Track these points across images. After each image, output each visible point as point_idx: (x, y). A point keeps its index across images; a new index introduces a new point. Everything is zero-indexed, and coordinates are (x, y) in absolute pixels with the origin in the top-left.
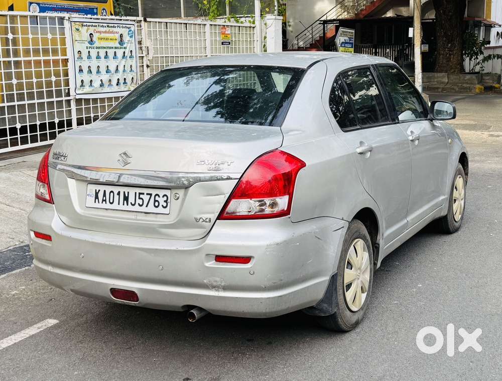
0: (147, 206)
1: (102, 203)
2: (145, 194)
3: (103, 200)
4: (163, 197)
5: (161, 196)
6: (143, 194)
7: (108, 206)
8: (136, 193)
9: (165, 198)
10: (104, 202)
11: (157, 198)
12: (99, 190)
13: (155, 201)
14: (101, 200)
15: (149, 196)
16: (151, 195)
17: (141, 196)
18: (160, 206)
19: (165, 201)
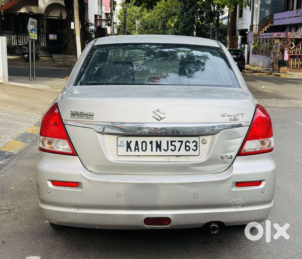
0: (179, 150)
1: (135, 151)
2: (177, 141)
3: (135, 149)
4: (193, 142)
5: (191, 142)
6: (175, 141)
7: (141, 153)
8: (168, 141)
9: (195, 143)
10: (137, 151)
11: (188, 144)
12: (131, 142)
13: (186, 146)
14: (133, 149)
15: (181, 143)
16: (182, 142)
17: (173, 143)
18: (191, 150)
19: (194, 146)
